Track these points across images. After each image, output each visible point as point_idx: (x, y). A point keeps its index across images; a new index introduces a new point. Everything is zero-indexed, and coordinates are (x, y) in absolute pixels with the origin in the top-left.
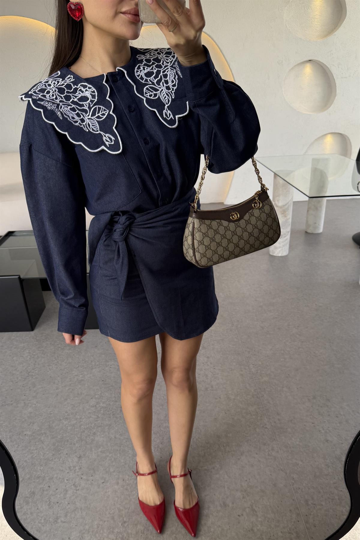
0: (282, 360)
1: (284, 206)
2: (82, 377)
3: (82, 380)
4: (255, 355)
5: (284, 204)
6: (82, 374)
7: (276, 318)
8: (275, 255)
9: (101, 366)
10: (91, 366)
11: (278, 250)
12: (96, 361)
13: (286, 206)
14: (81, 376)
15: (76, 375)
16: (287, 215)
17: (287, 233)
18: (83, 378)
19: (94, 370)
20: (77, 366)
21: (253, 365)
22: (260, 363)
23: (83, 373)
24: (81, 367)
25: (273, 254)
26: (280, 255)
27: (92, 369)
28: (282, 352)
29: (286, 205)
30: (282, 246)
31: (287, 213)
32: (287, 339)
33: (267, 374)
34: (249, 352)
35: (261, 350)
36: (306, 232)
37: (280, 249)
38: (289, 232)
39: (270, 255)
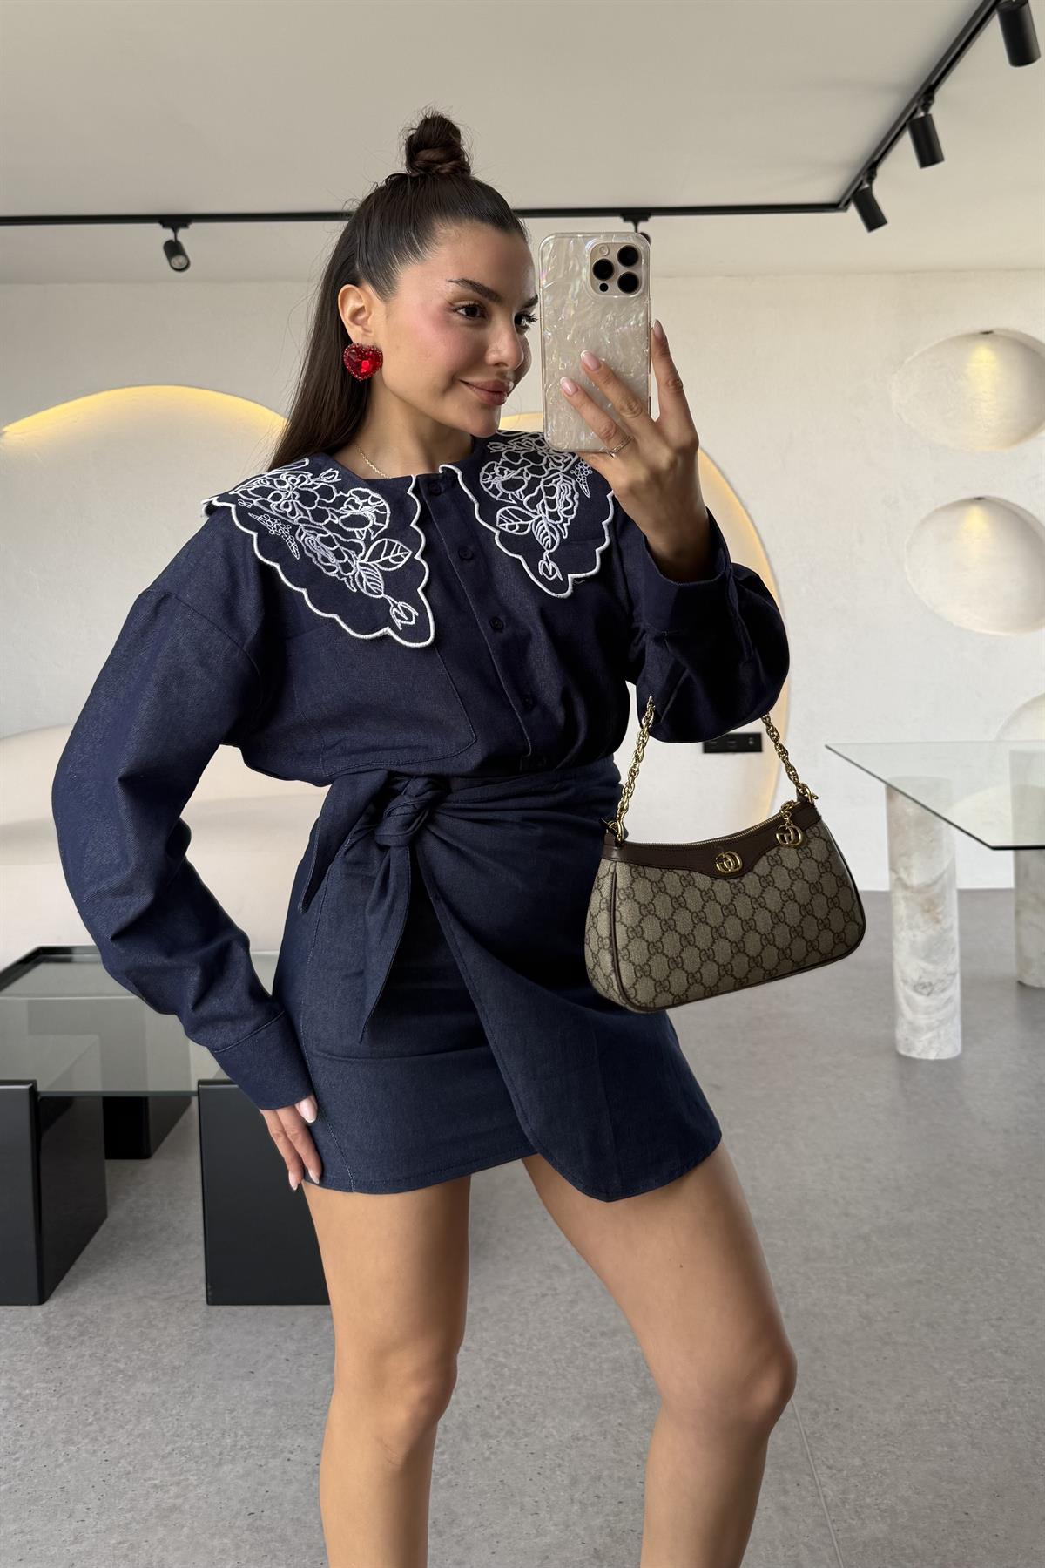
0: (939, 1449)
1: (928, 886)
2: (177, 1496)
3: (174, 1509)
4: (837, 1426)
5: (929, 882)
6: (178, 1484)
7: (920, 1282)
8: (914, 1055)
9: (253, 1451)
10: (218, 1450)
11: (923, 1038)
12: (240, 1433)
13: (937, 889)
14: (174, 1490)
15: (155, 1486)
16: (940, 917)
17: (951, 977)
18: (179, 1501)
19: (226, 1468)
20: (169, 1448)
21: (830, 1467)
22: (857, 1462)
23: (182, 1478)
24: (182, 1454)
25: (909, 1050)
26: (932, 1056)
27: (220, 1464)
28: (942, 1417)
29: (935, 883)
30: (937, 1024)
31: (939, 910)
32: (957, 1367)
33: (883, 1507)
34: (815, 1414)
35: (860, 1406)
36: (1021, 984)
37: (930, 1035)
38: (954, 974)
39: (900, 1056)
